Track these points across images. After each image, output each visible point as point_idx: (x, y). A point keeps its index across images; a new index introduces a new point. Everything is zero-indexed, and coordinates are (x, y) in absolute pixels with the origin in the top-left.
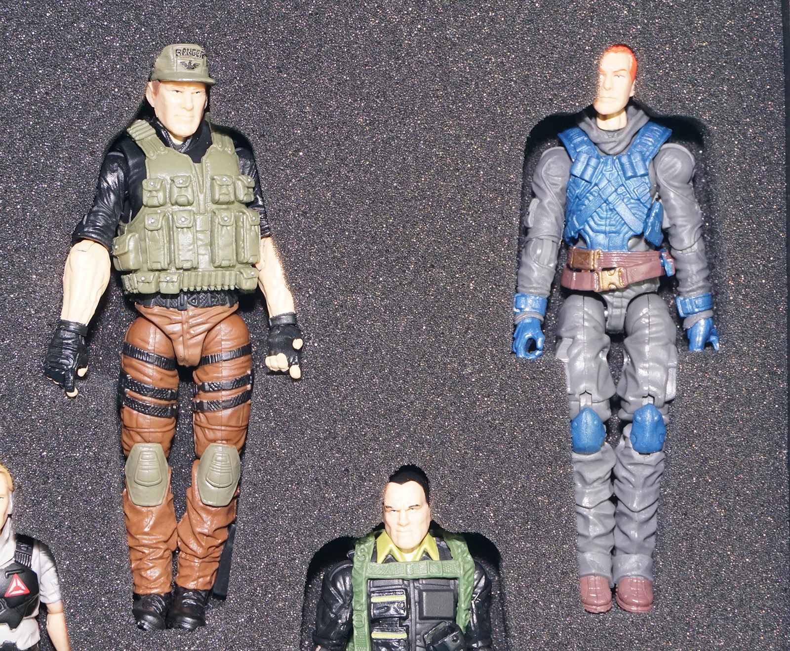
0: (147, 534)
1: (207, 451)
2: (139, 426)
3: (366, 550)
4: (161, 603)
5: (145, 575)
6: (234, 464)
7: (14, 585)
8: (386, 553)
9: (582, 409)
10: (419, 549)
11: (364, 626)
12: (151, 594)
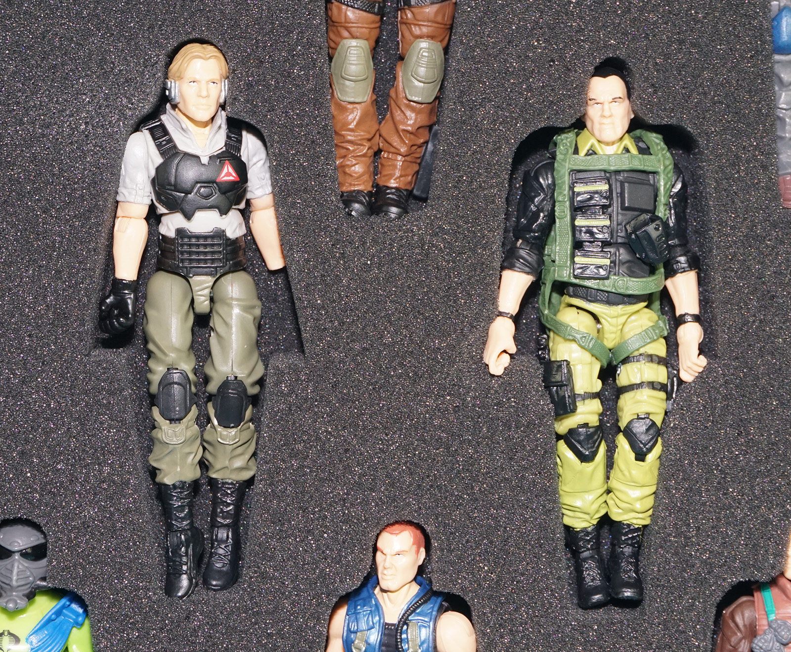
0: (352, 130)
1: (413, 47)
2: (348, 20)
3: (568, 144)
4: (365, 199)
5: (348, 172)
6: (438, 62)
7: (225, 171)
8: (588, 147)
9: (781, 8)
10: (621, 143)
11: (566, 217)
12: (354, 191)
